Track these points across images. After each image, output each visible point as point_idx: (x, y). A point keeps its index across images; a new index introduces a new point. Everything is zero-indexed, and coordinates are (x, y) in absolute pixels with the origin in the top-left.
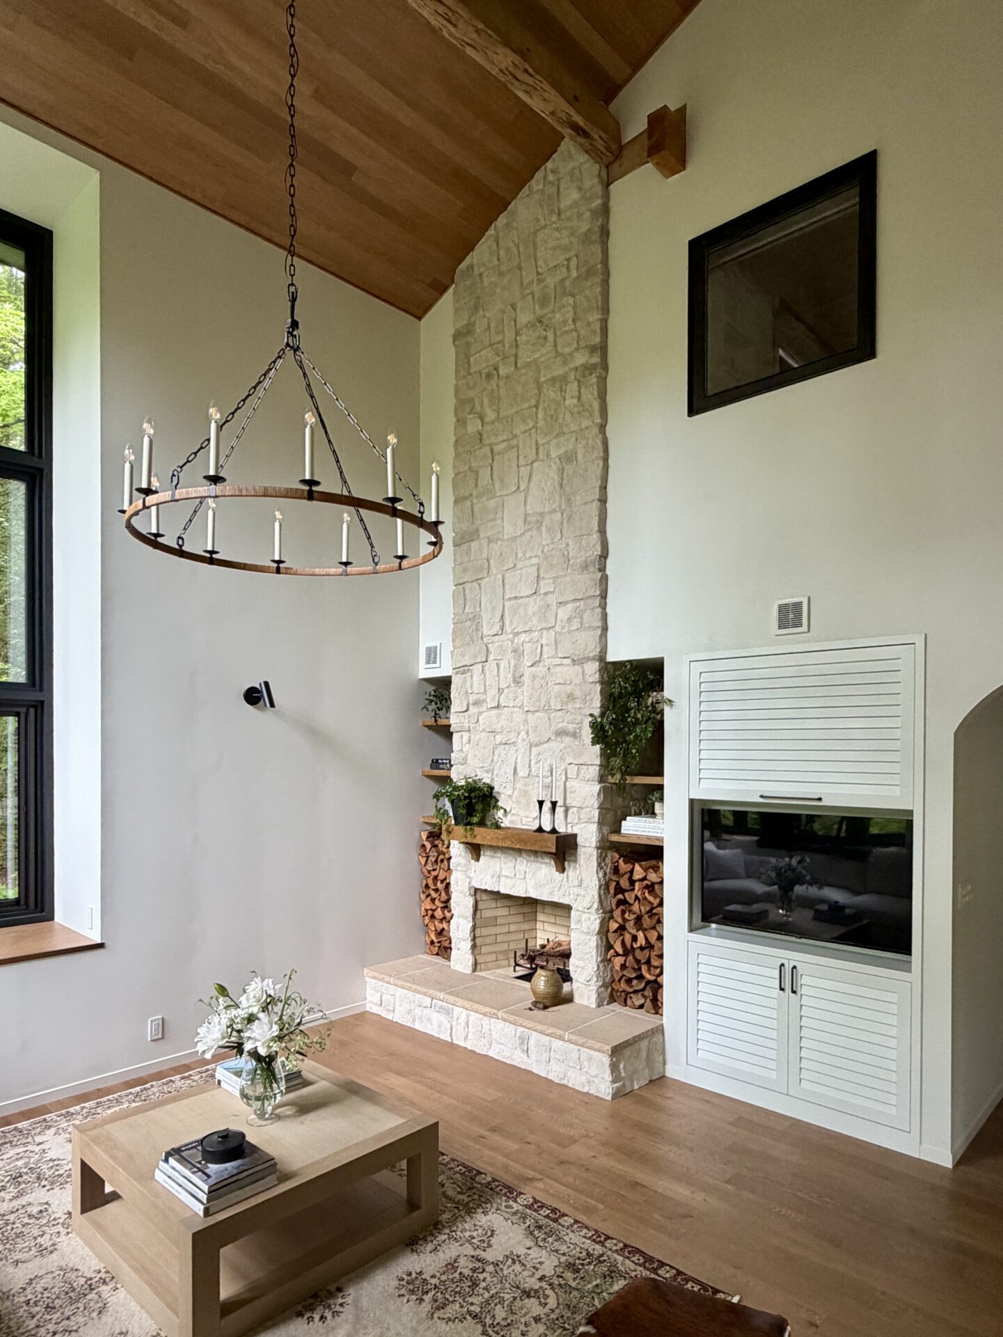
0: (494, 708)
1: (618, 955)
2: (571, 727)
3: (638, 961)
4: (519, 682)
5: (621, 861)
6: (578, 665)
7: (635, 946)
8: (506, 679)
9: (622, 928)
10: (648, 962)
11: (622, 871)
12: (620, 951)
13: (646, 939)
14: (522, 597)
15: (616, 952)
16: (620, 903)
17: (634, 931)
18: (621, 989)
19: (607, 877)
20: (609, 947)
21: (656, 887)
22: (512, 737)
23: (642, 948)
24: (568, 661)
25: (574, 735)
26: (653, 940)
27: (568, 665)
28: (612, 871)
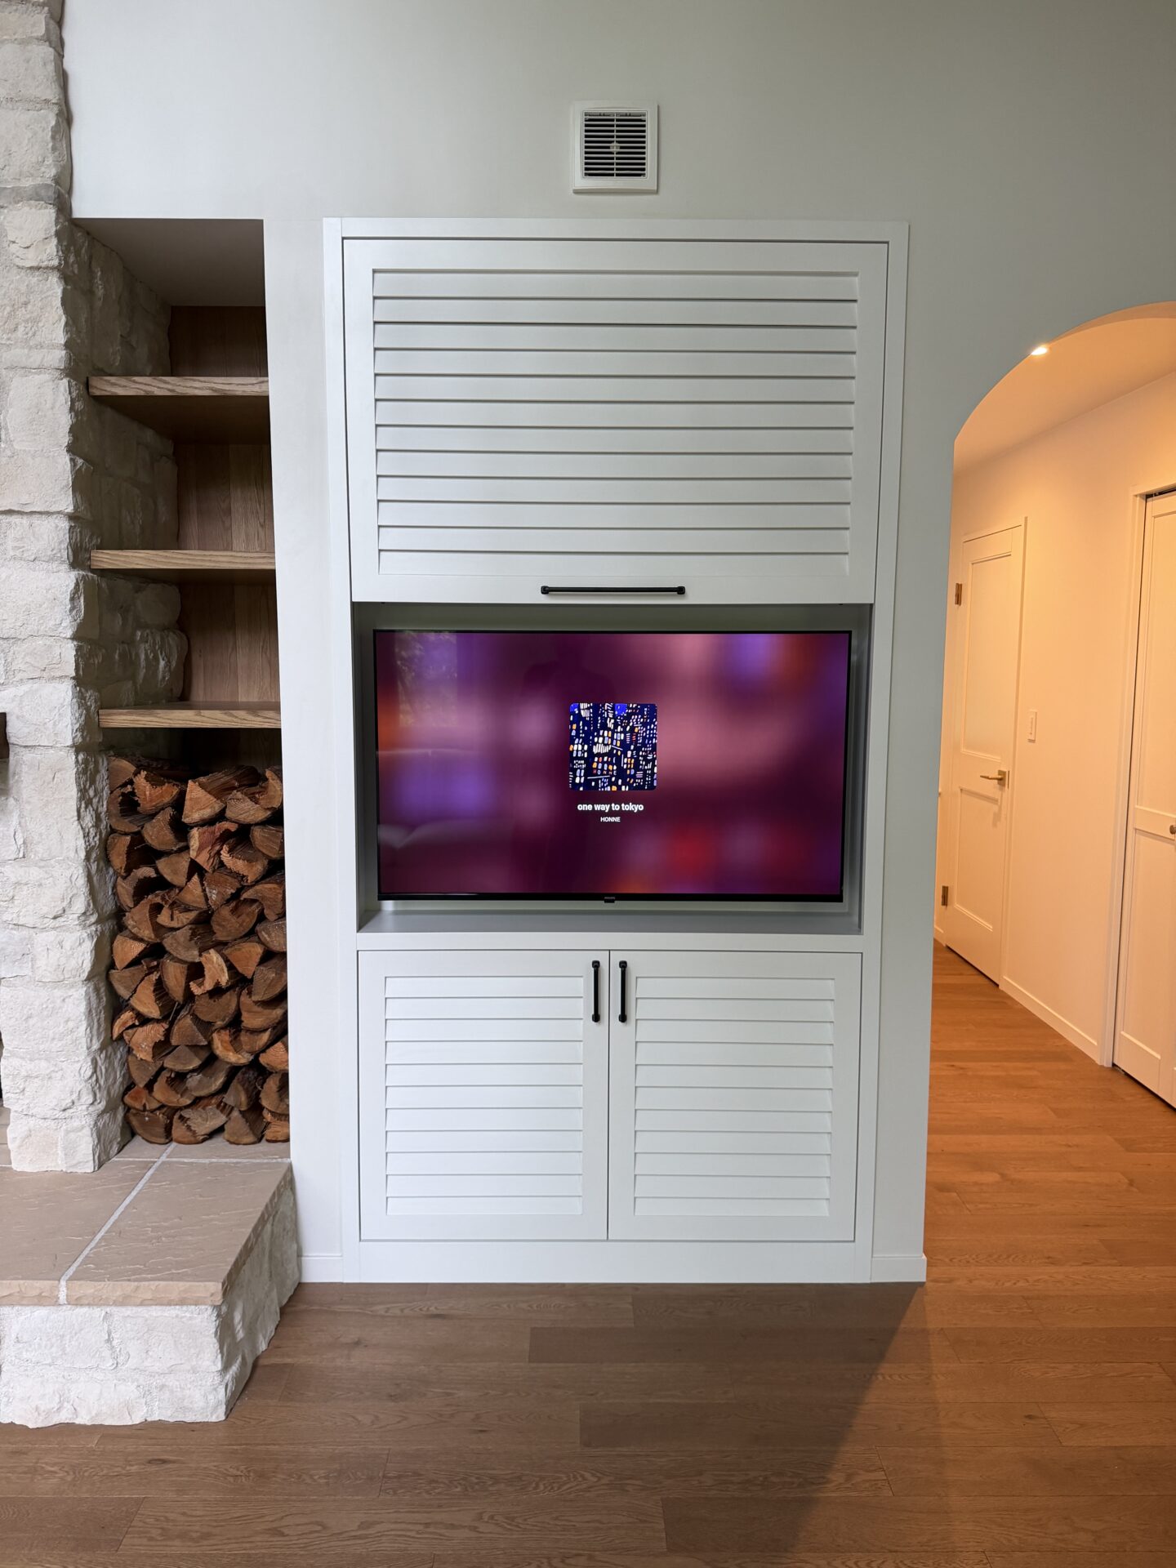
1: (144, 1020)
3: (206, 1027)
5: (141, 780)
7: (196, 990)
9: (155, 952)
10: (235, 1024)
11: (145, 805)
12: (152, 1009)
13: (231, 967)
15: (139, 1015)
16: (143, 889)
17: (193, 955)
18: (155, 1105)
19: (102, 826)
20: (115, 1005)
21: (257, 834)
23: (217, 992)
26: (248, 968)
28: (116, 809)
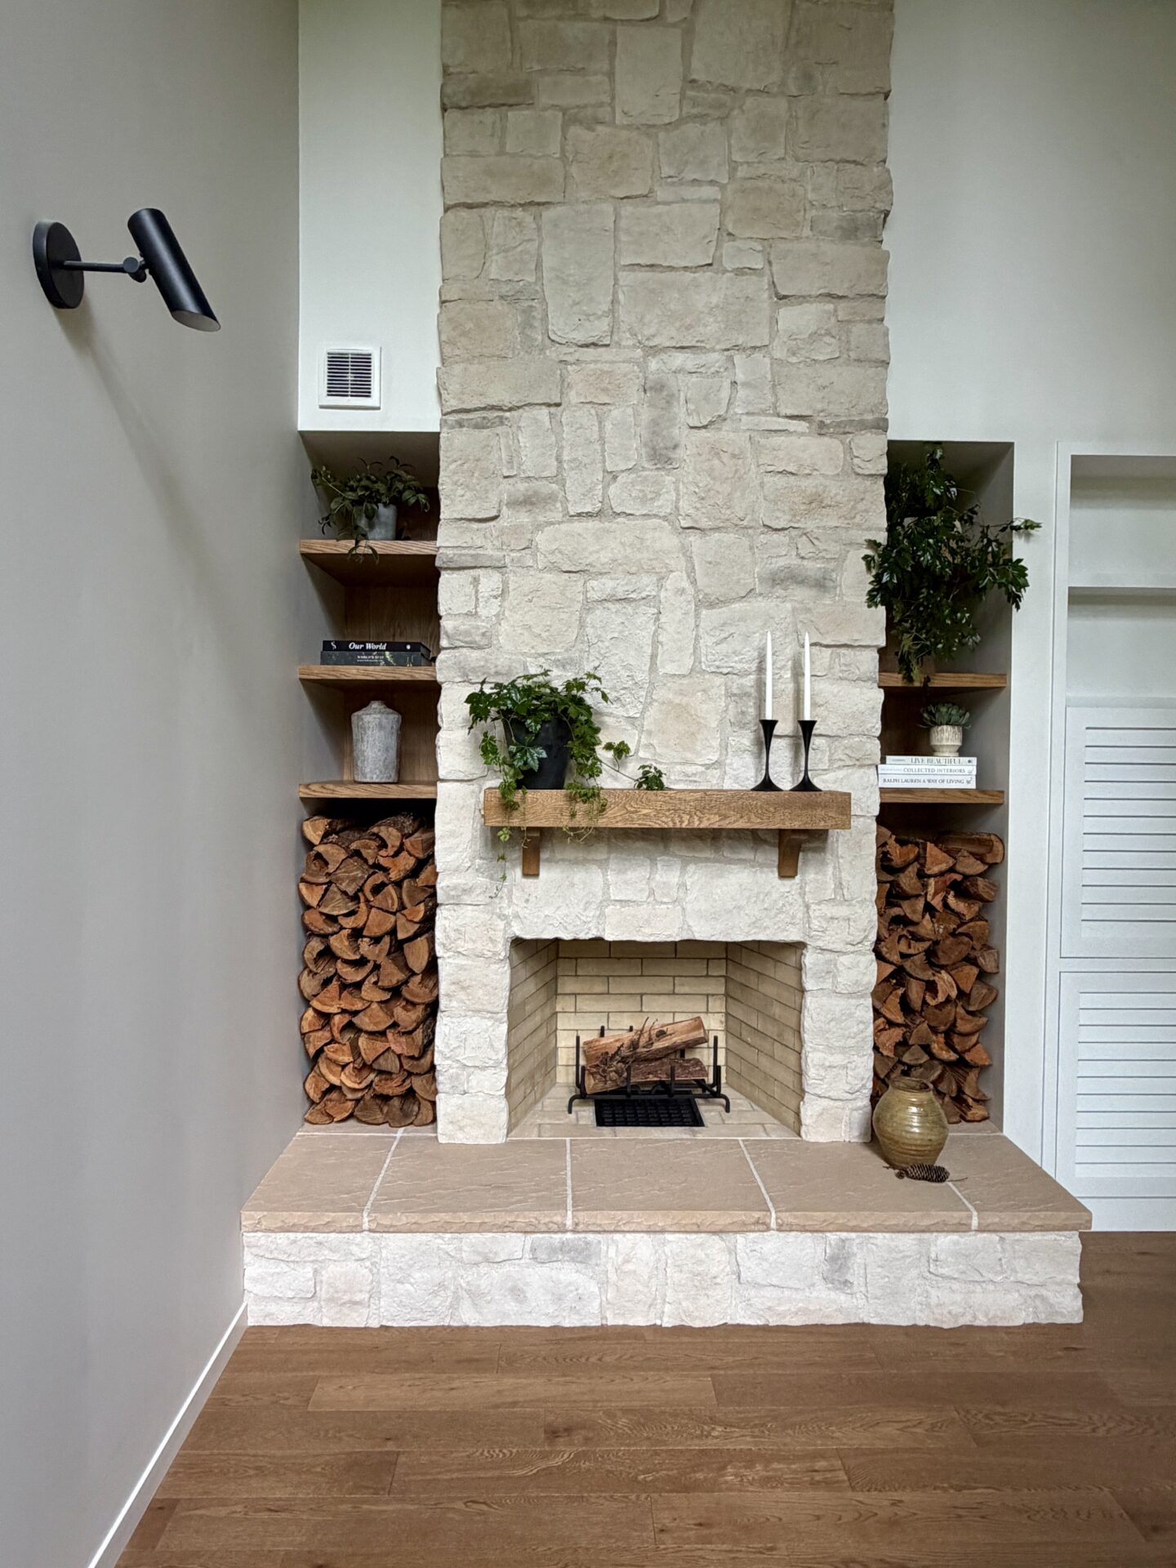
0: (589, 515)
1: (892, 1025)
2: (813, 567)
3: (932, 1032)
4: (669, 460)
5: (893, 842)
6: (832, 435)
7: (932, 1002)
8: (627, 450)
9: (901, 973)
10: (951, 1029)
11: (897, 862)
12: (897, 1017)
13: (957, 984)
14: (671, 268)
15: (888, 1021)
16: (896, 923)
21: (979, 882)
22: (647, 584)
23: (945, 1004)
24: (802, 426)
25: (822, 584)
26: (972, 983)
27: (803, 434)
28: (878, 863)
